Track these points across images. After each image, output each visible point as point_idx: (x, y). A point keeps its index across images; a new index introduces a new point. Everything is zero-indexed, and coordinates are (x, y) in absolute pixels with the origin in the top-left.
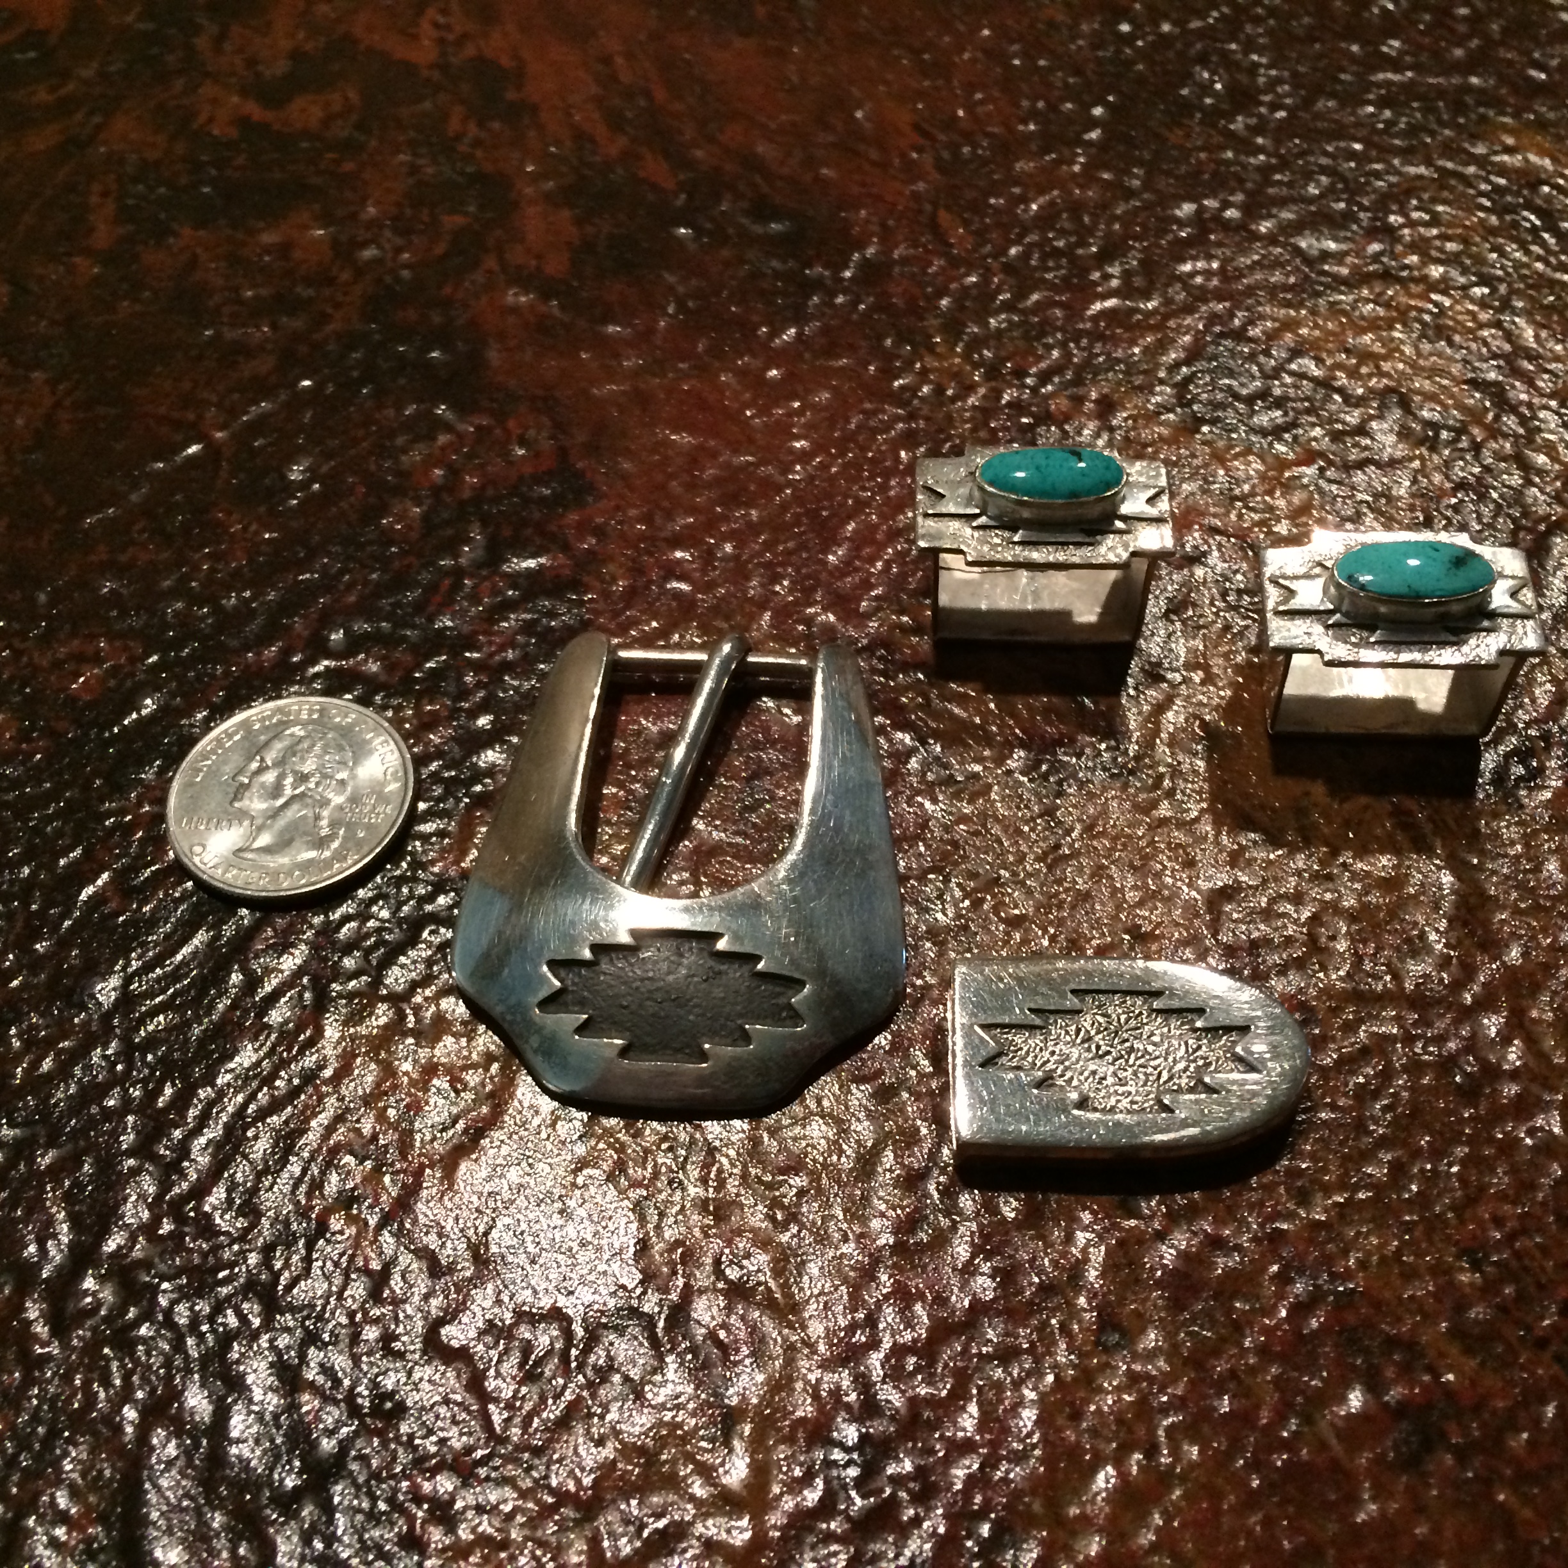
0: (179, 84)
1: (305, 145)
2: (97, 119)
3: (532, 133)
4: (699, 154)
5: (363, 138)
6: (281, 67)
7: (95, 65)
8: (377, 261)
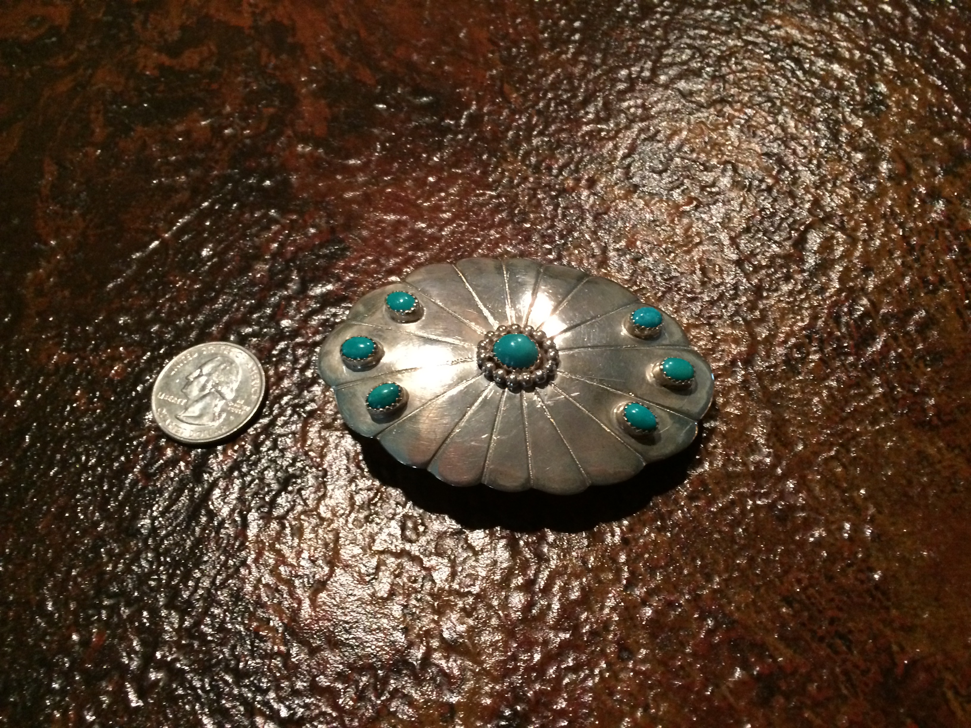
0: (128, 48)
1: (192, 76)
2: (90, 71)
3: (302, 60)
4: (385, 63)
5: (219, 70)
6: (177, 34)
7: (85, 42)
8: (233, 136)
